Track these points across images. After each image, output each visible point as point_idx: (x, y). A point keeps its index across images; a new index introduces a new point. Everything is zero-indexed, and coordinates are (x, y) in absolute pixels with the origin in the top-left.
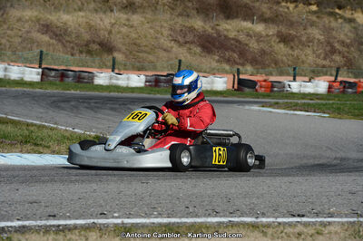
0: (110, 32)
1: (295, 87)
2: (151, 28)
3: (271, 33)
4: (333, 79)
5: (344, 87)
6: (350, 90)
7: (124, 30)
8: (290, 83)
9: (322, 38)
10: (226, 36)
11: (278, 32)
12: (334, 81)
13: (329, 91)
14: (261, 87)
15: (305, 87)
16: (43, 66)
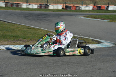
1: (83, 8)
8: (81, 7)
13: (93, 9)
14: (73, 8)
16: (5, 2)
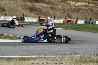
0: (4, 6)
1: (55, 21)
2: (16, 5)
3: (48, 7)
4: (65, 19)
5: (68, 21)
6: (69, 22)
7: (8, 5)
8: (53, 20)
9: (62, 8)
10: (36, 7)
11: (50, 6)
12: (65, 20)
13: (64, 23)
15: (57, 21)
